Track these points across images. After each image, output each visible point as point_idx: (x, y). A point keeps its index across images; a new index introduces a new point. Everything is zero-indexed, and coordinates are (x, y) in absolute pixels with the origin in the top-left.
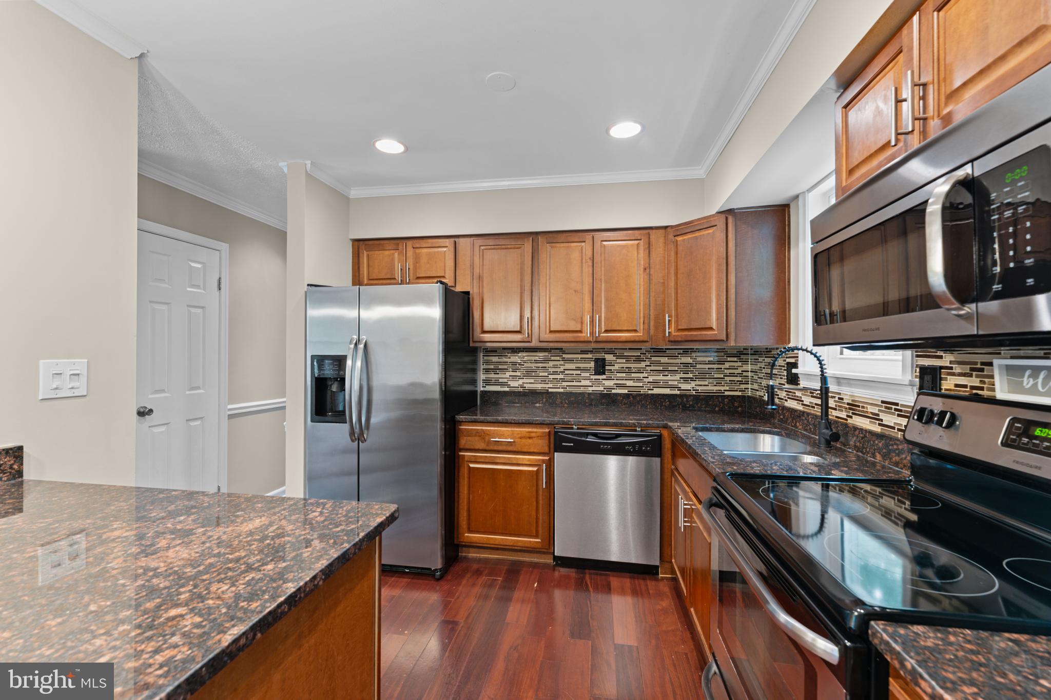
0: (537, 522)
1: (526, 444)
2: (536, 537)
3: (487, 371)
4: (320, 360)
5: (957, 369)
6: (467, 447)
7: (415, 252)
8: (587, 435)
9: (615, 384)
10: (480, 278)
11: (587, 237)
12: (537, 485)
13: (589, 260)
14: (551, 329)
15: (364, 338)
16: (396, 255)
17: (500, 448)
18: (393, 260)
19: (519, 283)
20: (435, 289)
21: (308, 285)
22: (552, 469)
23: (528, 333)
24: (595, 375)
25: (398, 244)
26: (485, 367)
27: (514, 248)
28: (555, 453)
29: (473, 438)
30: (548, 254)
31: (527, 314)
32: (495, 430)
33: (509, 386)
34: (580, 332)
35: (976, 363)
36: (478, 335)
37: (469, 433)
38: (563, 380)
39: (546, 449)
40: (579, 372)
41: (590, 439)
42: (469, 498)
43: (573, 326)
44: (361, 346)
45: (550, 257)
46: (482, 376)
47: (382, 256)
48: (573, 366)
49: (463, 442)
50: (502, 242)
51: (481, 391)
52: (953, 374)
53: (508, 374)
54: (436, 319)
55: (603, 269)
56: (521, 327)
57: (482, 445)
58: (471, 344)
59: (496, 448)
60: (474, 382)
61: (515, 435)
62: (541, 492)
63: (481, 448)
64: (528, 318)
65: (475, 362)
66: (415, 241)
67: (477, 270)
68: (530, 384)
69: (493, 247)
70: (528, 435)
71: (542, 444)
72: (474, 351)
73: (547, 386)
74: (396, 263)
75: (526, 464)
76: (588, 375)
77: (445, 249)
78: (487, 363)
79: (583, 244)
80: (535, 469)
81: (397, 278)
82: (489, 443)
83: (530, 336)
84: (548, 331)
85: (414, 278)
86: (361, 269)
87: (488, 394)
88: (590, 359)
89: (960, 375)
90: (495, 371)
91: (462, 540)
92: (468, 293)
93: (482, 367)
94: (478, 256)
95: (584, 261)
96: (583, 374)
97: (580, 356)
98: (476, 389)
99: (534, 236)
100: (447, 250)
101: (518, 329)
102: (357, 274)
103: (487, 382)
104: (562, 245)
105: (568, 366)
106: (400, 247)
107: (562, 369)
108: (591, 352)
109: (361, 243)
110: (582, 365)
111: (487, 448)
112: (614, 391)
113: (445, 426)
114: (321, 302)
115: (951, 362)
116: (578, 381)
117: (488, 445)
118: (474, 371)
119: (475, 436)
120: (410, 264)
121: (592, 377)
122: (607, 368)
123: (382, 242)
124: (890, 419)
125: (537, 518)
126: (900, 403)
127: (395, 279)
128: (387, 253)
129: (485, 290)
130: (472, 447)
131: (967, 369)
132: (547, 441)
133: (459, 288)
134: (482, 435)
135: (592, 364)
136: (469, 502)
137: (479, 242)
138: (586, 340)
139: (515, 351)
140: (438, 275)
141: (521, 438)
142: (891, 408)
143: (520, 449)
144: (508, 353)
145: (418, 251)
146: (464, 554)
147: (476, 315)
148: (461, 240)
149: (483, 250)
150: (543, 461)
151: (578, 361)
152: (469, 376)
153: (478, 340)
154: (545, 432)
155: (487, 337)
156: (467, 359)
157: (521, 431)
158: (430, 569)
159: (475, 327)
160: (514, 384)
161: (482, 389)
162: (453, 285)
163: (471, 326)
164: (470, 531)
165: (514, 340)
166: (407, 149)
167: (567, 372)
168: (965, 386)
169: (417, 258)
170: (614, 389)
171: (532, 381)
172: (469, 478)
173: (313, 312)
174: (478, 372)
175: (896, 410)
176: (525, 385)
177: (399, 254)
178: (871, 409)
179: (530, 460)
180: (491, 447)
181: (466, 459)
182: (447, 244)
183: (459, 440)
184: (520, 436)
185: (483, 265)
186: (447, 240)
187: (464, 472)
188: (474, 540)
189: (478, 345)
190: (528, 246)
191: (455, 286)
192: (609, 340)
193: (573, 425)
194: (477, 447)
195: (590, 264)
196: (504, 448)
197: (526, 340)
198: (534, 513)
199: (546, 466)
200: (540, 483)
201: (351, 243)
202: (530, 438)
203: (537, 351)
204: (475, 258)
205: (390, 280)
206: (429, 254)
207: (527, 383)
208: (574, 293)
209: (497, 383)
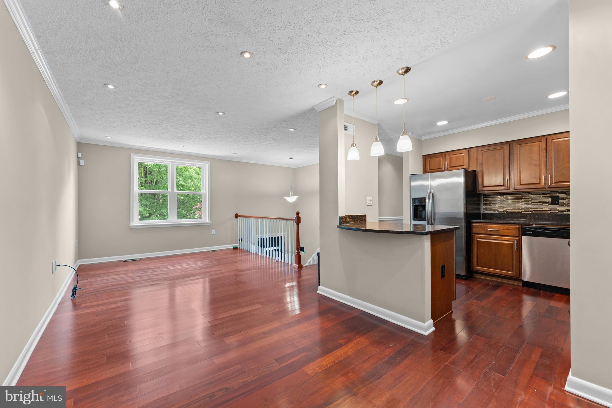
0: (512, 266)
1: (507, 232)
2: (512, 271)
3: (486, 204)
4: (414, 199)
6: (476, 232)
7: (450, 157)
8: (540, 229)
9: (566, 209)
10: (482, 164)
11: (542, 139)
12: (512, 250)
13: (544, 150)
14: (521, 183)
15: (432, 191)
16: (442, 159)
17: (493, 233)
18: (440, 161)
19: (502, 164)
20: (461, 172)
21: (411, 174)
22: (521, 243)
23: (508, 186)
24: (552, 205)
25: (442, 155)
26: (484, 202)
27: (499, 149)
28: (522, 236)
29: (479, 229)
30: (519, 149)
31: (507, 177)
32: (490, 226)
33: (498, 211)
34: (539, 183)
36: (480, 188)
37: (477, 227)
38: (531, 208)
39: (517, 235)
40: (541, 204)
41: (542, 230)
42: (477, 253)
43: (534, 181)
44: (431, 194)
45: (520, 151)
46: (483, 207)
47: (435, 161)
48: (537, 201)
49: (474, 230)
50: (493, 147)
51: (482, 213)
53: (497, 205)
54: (462, 183)
55: (553, 153)
56: (504, 183)
57: (484, 232)
58: (477, 192)
59: (490, 233)
60: (479, 209)
61: (500, 228)
62: (514, 253)
63: (483, 233)
64: (508, 179)
65: (479, 200)
66: (450, 152)
67: (480, 161)
68: (510, 210)
69: (488, 150)
70: (507, 228)
71: (515, 232)
72: (479, 196)
73: (521, 211)
74: (442, 162)
75: (506, 241)
76: (547, 205)
77: (464, 154)
78: (486, 200)
79: (540, 142)
80: (511, 243)
81: (442, 168)
82: (487, 231)
83: (509, 187)
84: (519, 184)
85: (450, 167)
86: (426, 166)
87: (487, 214)
88: (549, 197)
90: (490, 204)
91: (474, 269)
92: (475, 171)
93: (483, 202)
94: (480, 155)
95: (541, 150)
96: (543, 205)
97: (542, 196)
98: (480, 212)
99: (510, 143)
100: (465, 155)
101: (502, 184)
102: (425, 168)
103: (486, 209)
104: (527, 145)
105: (533, 201)
106: (443, 156)
107: (530, 202)
108: (549, 193)
109: (426, 156)
110: (543, 200)
111: (486, 233)
112: (565, 213)
113: (466, 224)
114: (415, 180)
116: (540, 208)
117: (486, 232)
118: (479, 204)
119: (480, 228)
120: (447, 162)
121: (550, 206)
122: (560, 201)
123: (435, 155)
125: (512, 264)
127: (441, 168)
128: (437, 159)
129: (484, 169)
130: (479, 233)
132: (517, 231)
133: (471, 169)
134: (483, 228)
135: (550, 200)
136: (478, 254)
137: (480, 149)
138: (543, 187)
139: (501, 194)
140: (461, 165)
141: (503, 229)
143: (503, 234)
144: (498, 196)
145: (451, 156)
146: (475, 276)
147: (480, 180)
148: (472, 149)
149: (483, 152)
150: (515, 239)
151: (540, 198)
152: (476, 206)
153: (481, 190)
154: (516, 227)
155: (485, 189)
156: (475, 199)
157: (503, 227)
158: (460, 275)
159: (479, 185)
160: (500, 210)
161: (483, 212)
162: (468, 168)
163: (477, 184)
164: (478, 266)
165: (500, 189)
166: (449, 122)
167: (533, 204)
169: (451, 159)
170: (566, 212)
171: (512, 208)
172: (477, 245)
173: (413, 184)
174: (481, 205)
176: (507, 210)
177: (443, 159)
179: (508, 239)
180: (488, 233)
181: (476, 237)
182: (465, 152)
183: (472, 230)
184: (503, 228)
185: (483, 158)
186: (465, 150)
187: (475, 242)
188: (480, 270)
189: (480, 192)
190: (507, 148)
191: (469, 169)
192: (557, 186)
193: (532, 224)
194: (481, 233)
195: (545, 151)
196: (495, 233)
197: (506, 189)
198: (510, 261)
199: (517, 242)
200: (514, 249)
201: (422, 157)
202: (508, 230)
203: (514, 194)
204: (479, 156)
205: (439, 170)
206: (456, 157)
207: (508, 209)
208: (535, 166)
209: (491, 209)
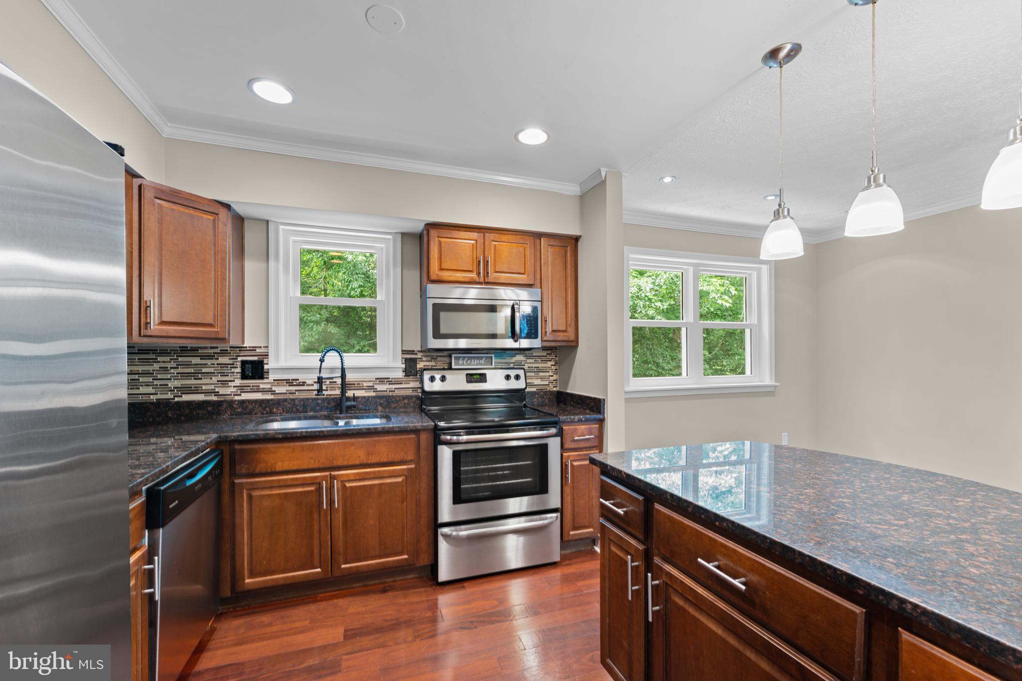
5: (424, 359)
35: (434, 356)
52: (423, 361)
89: (426, 361)
115: (421, 356)
124: (380, 387)
126: (390, 377)
131: (429, 358)
142: (384, 381)
168: (429, 366)
175: (387, 381)
178: (365, 384)
